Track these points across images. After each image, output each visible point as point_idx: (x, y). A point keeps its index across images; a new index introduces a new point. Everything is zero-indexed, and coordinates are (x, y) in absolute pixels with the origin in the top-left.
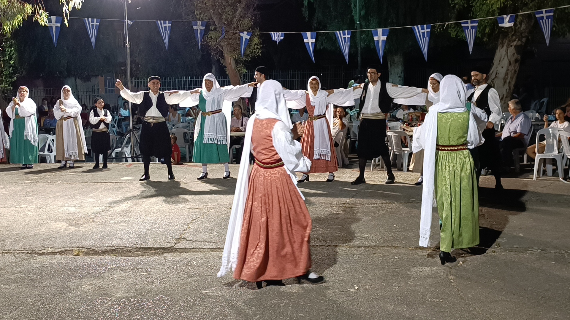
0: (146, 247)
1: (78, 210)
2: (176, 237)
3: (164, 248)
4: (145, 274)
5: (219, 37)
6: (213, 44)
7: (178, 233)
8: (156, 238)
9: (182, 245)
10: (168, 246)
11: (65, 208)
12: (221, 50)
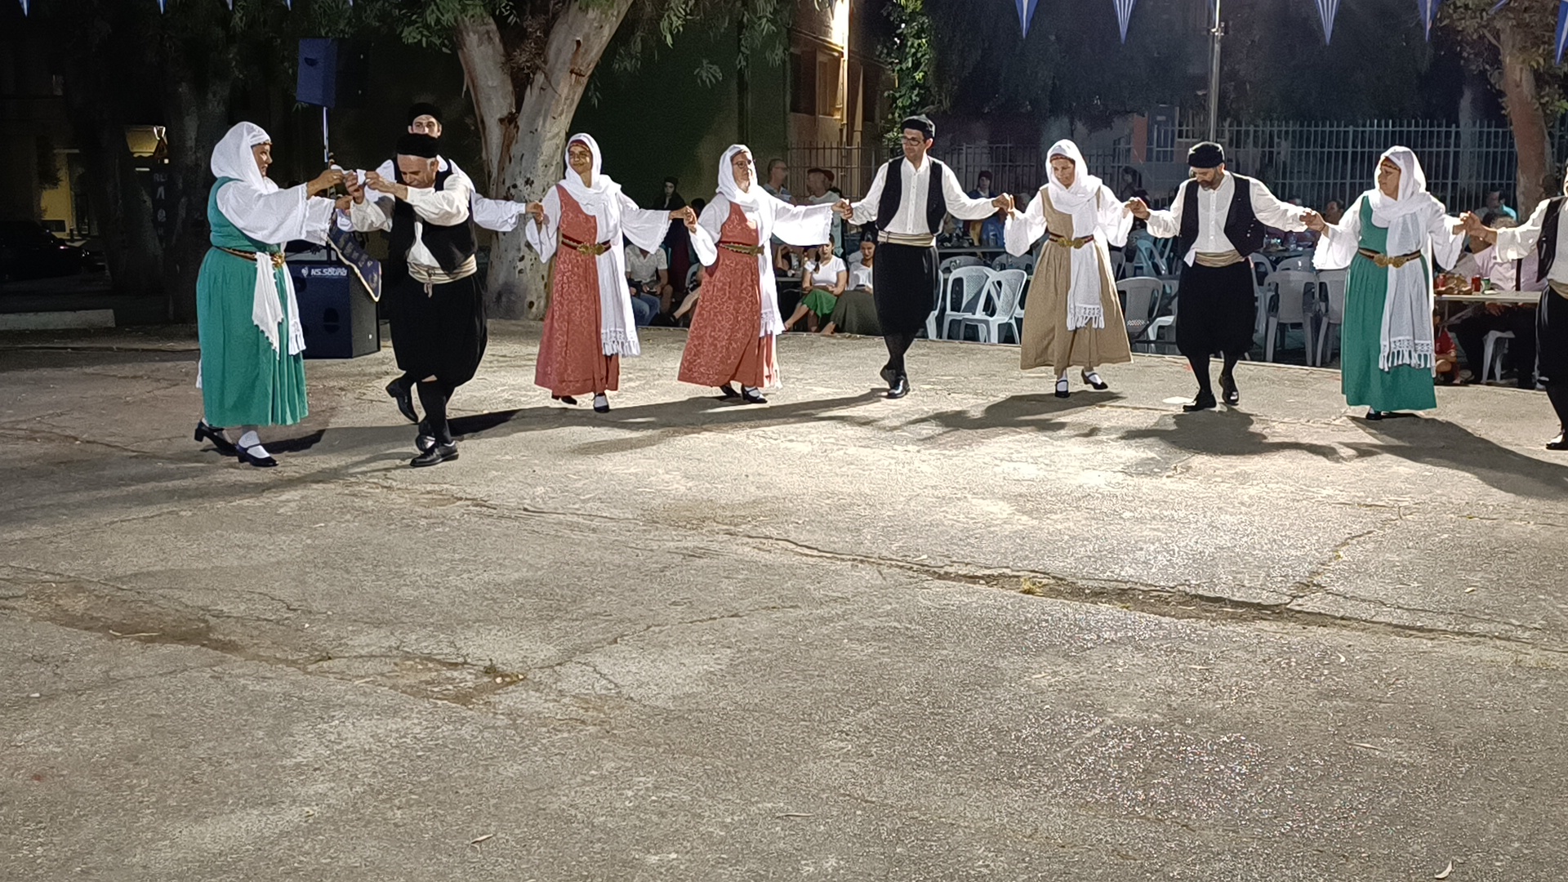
0: (1212, 595)
1: (1042, 474)
2: (1298, 578)
3: (1259, 604)
4: (1199, 668)
5: (1493, 4)
6: (1470, 24)
7: (1304, 570)
8: (1239, 576)
9: (1312, 603)
10: (1271, 602)
11: (1012, 465)
12: (1494, 42)
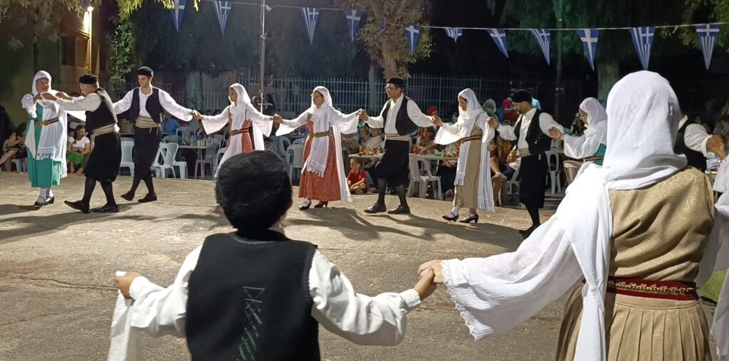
5: (379, 31)
6: (369, 39)
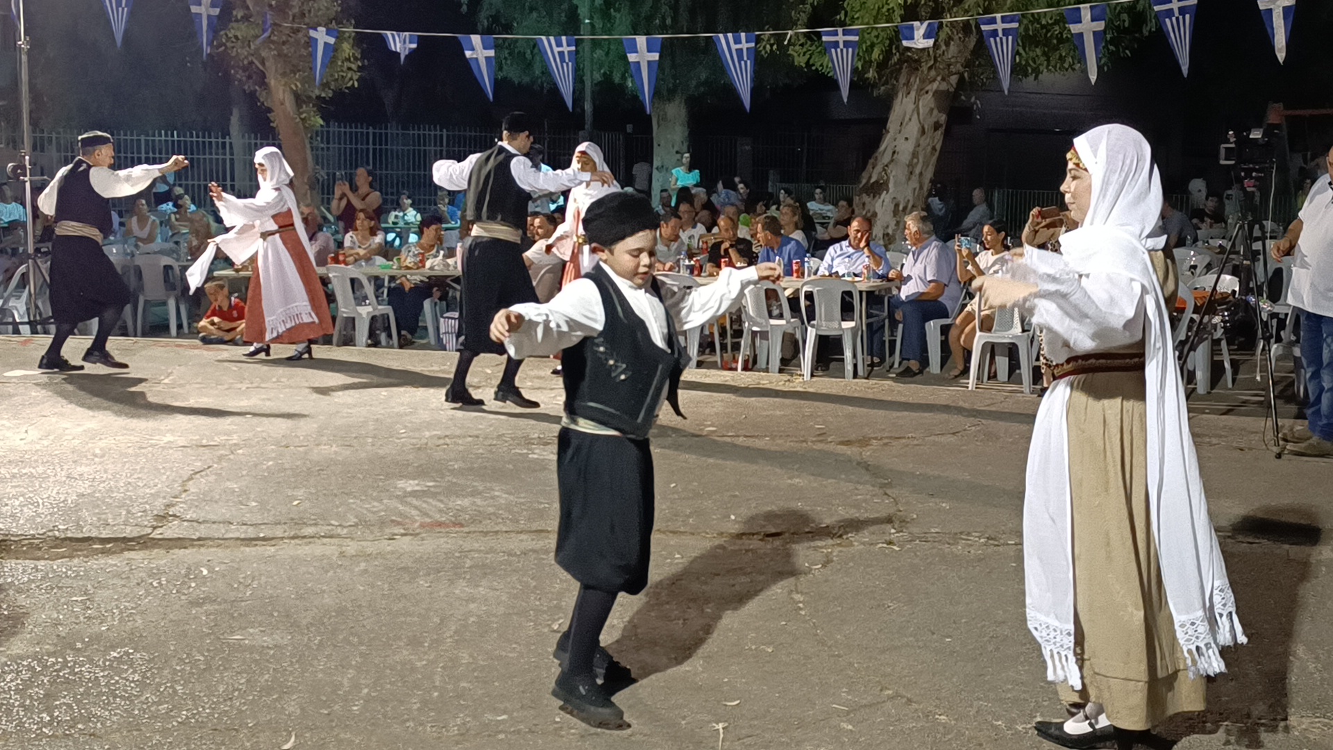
0: (80, 536)
2: (155, 512)
3: (124, 538)
4: (80, 599)
5: (257, 37)
6: (241, 52)
7: (159, 504)
8: (103, 516)
9: (171, 530)
10: (135, 534)
12: (261, 67)
